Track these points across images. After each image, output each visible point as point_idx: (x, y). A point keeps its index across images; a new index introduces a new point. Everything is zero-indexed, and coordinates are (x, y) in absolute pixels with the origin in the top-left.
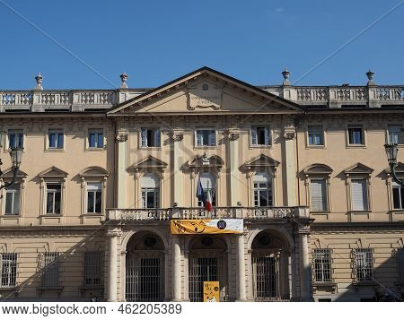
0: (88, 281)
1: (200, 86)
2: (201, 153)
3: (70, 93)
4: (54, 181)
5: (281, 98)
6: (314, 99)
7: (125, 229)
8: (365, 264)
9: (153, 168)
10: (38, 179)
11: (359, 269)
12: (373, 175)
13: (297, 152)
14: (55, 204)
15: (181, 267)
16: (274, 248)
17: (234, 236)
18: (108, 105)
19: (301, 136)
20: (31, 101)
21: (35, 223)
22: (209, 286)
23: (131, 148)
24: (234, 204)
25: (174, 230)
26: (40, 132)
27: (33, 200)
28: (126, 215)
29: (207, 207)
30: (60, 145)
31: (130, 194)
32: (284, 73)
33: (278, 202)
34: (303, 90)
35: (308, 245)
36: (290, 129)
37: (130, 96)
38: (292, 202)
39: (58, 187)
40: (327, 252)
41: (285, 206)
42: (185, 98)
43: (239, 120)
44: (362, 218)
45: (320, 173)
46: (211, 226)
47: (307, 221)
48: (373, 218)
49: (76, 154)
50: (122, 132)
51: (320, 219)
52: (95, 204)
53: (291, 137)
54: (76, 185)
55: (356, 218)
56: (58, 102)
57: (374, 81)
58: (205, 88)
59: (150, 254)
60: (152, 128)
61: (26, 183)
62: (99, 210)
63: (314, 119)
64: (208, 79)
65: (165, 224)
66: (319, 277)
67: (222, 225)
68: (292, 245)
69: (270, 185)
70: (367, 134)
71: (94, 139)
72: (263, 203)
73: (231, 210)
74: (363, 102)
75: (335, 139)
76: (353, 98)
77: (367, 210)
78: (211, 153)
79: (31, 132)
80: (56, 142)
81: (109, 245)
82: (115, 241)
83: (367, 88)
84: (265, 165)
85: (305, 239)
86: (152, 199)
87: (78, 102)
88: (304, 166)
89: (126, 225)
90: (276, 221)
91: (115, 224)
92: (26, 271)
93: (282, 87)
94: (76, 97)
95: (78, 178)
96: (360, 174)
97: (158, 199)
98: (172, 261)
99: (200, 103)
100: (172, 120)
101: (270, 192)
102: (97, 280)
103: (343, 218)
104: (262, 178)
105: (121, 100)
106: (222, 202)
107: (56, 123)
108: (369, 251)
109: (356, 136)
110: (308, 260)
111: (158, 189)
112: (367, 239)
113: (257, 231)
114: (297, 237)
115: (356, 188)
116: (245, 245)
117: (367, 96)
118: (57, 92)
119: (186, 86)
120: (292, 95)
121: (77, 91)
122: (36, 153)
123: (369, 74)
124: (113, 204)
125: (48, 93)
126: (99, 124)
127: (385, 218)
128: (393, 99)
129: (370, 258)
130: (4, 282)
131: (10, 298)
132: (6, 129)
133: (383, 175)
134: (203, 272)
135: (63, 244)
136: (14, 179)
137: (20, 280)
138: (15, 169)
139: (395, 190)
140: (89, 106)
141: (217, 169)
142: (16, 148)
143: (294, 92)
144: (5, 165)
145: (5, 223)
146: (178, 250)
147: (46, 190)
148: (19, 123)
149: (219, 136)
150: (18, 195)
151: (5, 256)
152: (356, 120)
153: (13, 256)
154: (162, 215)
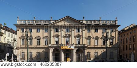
0: (45, 57)
1: (67, 20)
2: (67, 33)
3: (41, 21)
4: (39, 39)
5: (83, 23)
6: (89, 23)
7: (52, 48)
9: (57, 36)
10: (35, 38)
11: (95, 56)
12: (99, 38)
13: (85, 33)
14: (39, 43)
15: (63, 55)
16: (80, 52)
17: (73, 50)
18: (48, 24)
19: (86, 30)
20: (33, 22)
21: (35, 46)
22: (68, 59)
23: (53, 32)
24: (73, 44)
25: (62, 48)
26: (35, 29)
27: (35, 42)
28: (52, 45)
29: (68, 44)
30: (39, 32)
31: (53, 41)
32: (83, 17)
33: (81, 43)
34: (87, 21)
35: (86, 51)
37: (53, 22)
38: (84, 43)
39: (39, 40)
40: (90, 53)
41: (82, 44)
42: (64, 22)
43: (74, 27)
44: (97, 46)
45: (89, 38)
46: (68, 48)
47: (86, 47)
48: (99, 46)
49: (42, 33)
50: (52, 29)
51: (89, 46)
52: (46, 43)
53: (84, 30)
54: (43, 39)
55: (95, 46)
56: (39, 23)
57: (101, 19)
58: (68, 20)
59: (57, 53)
60: (57, 28)
61: (33, 39)
62: (47, 44)
63: (89, 27)
64: (68, 18)
65: (60, 47)
66: (88, 57)
67: (70, 47)
68: (83, 51)
69: (80, 40)
70: (99, 30)
71: (46, 31)
72: (78, 43)
73: (72, 45)
74: (98, 24)
76: (97, 23)
77: (98, 45)
78: (68, 34)
79: (34, 29)
80: (38, 31)
81: (49, 51)
82: (50, 50)
83: (100, 21)
84: (79, 36)
85: (86, 50)
86: (57, 42)
87: (43, 23)
88: (86, 36)
89: (52, 47)
90: (81, 47)
91: (50, 47)
92: (34, 55)
93: (83, 20)
94: (42, 22)
96: (97, 38)
97: (58, 42)
98: (61, 54)
99: (67, 24)
100: (61, 27)
101: (80, 41)
102: (47, 57)
103: (93, 46)
104: (78, 39)
105: (51, 23)
106: (70, 43)
107: (38, 27)
108: (97, 53)
109: (97, 31)
110: (86, 54)
111: (58, 40)
112: (97, 50)
113: (77, 49)
114: (84, 50)
115: (96, 41)
116: (74, 51)
117: (99, 23)
118: (38, 20)
119: (64, 20)
120: (85, 22)
122: (35, 33)
123: (100, 18)
124: (50, 43)
125: (37, 21)
126: (47, 27)
127: (101, 47)
128: (104, 23)
129: (97, 54)
130: (30, 57)
131: (31, 60)
132: (28, 28)
133: (101, 38)
134: (67, 56)
135: (41, 51)
136: (31, 38)
137: (33, 57)
138: (31, 36)
139: (103, 41)
140: (45, 24)
141: (70, 37)
142: (31, 32)
143: (85, 21)
144: (29, 35)
145: (30, 46)
146: (62, 52)
147: (37, 40)
148: (31, 27)
149: (70, 30)
150: (32, 41)
151: (30, 53)
152: (97, 27)
153: (32, 53)
154: (59, 45)
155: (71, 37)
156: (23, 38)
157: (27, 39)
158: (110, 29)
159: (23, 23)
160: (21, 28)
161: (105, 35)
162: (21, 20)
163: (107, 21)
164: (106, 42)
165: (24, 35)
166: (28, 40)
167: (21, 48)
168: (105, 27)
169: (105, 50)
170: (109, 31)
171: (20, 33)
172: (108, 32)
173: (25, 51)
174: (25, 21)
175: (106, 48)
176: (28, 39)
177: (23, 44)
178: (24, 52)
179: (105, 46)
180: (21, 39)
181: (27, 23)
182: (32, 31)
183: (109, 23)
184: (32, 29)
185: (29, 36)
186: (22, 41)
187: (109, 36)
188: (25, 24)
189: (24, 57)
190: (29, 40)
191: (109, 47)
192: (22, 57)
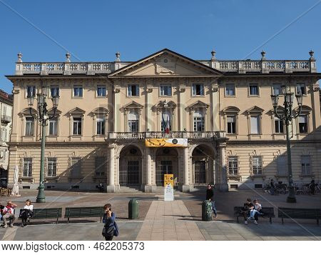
0: (97, 173)
1: (162, 60)
2: (163, 99)
3: (86, 64)
4: (77, 116)
5: (210, 68)
6: (230, 68)
8: (258, 165)
9: (134, 108)
10: (68, 115)
11: (255, 167)
12: (263, 113)
13: (219, 99)
14: (78, 129)
15: (151, 167)
16: (206, 156)
17: (182, 148)
18: (108, 71)
19: (222, 90)
20: (64, 68)
21: (67, 140)
22: (168, 177)
23: (122, 97)
24: (182, 130)
25: (148, 144)
26: (69, 87)
27: (65, 128)
28: (120, 136)
29: (166, 131)
30: (81, 95)
31: (121, 124)
32: (212, 53)
33: (207, 127)
34: (223, 62)
35: (225, 154)
36: (215, 86)
37: (121, 66)
38: (217, 128)
39: (80, 119)
40: (236, 158)
41: (212, 131)
42: (154, 67)
43: (186, 80)
44: (257, 138)
45: (233, 112)
46: (168, 142)
47: (224, 140)
48: (263, 138)
49: (90, 100)
50: (117, 87)
51: (232, 138)
52: (101, 129)
53: (216, 90)
54: (90, 118)
55: (253, 138)
56: (79, 70)
57: (265, 57)
58: (166, 61)
59: (133, 158)
60: (134, 86)
61: (61, 117)
62: (103, 133)
63: (230, 80)
64: (167, 56)
65: (142, 141)
66: (231, 171)
67: (175, 142)
68: (216, 153)
69: (203, 119)
70: (261, 90)
71: (100, 91)
73: (180, 133)
74: (259, 70)
75: (242, 92)
76: (253, 68)
77: (260, 133)
78: (168, 100)
79: (64, 87)
80: (78, 92)
81: (110, 153)
82: (113, 151)
83: (261, 61)
84: (200, 107)
85: (223, 150)
86: (135, 126)
87: (91, 70)
88: (223, 107)
89: (119, 142)
90: (205, 140)
91: (113, 141)
92: (62, 168)
93: (211, 61)
94: (89, 66)
95: (92, 114)
96: (256, 112)
97: (138, 126)
98: (146, 162)
99: (162, 71)
100: (145, 80)
101: (203, 122)
102: (103, 173)
103: (246, 138)
104: (198, 115)
105: (116, 69)
107: (78, 82)
108: (260, 157)
109: (254, 90)
110: (225, 162)
111: (138, 121)
112: (259, 150)
113: (195, 145)
114: (218, 149)
115: (254, 121)
116: (188, 154)
117: (261, 67)
118: (78, 63)
119: (154, 60)
120: (216, 66)
121: (90, 63)
122: (67, 100)
123: (263, 53)
124: (112, 130)
125: (74, 64)
126: (103, 83)
127: (270, 138)
128: (277, 68)
129: (261, 161)
130: (49, 173)
131: (53, 184)
132: (49, 85)
133: (270, 113)
134: (164, 168)
135: (83, 153)
136: (55, 114)
137: (58, 173)
138: (55, 109)
139: (276, 122)
140: (97, 72)
141: (173, 109)
142: (55, 96)
143: (218, 64)
144: (50, 106)
145: (49, 140)
146: (149, 157)
147: (73, 121)
148: (56, 82)
149: (174, 90)
150: (56, 124)
151: (50, 159)
152: (254, 81)
153: (54, 159)
154: (140, 136)
155: (176, 109)
156: (29, 115)
157: (41, 117)
158: (295, 86)
159: (33, 69)
160: (25, 85)
161: (281, 102)
162: (26, 64)
163: (284, 62)
164: (287, 124)
165: (35, 107)
166: (44, 121)
167: (22, 145)
168: (279, 79)
169: (286, 148)
170: (293, 90)
171: (21, 100)
172: (290, 94)
173: (34, 153)
174: (40, 64)
175: (287, 143)
176: (45, 117)
177: (29, 134)
178: (30, 159)
179: (282, 138)
180: (24, 118)
181: (45, 70)
182: (58, 94)
183: (289, 68)
184: (58, 89)
185: (47, 108)
186: (28, 124)
187: (295, 106)
188: (38, 75)
189: (30, 173)
190: (48, 122)
191: (295, 138)
192: (25, 174)
